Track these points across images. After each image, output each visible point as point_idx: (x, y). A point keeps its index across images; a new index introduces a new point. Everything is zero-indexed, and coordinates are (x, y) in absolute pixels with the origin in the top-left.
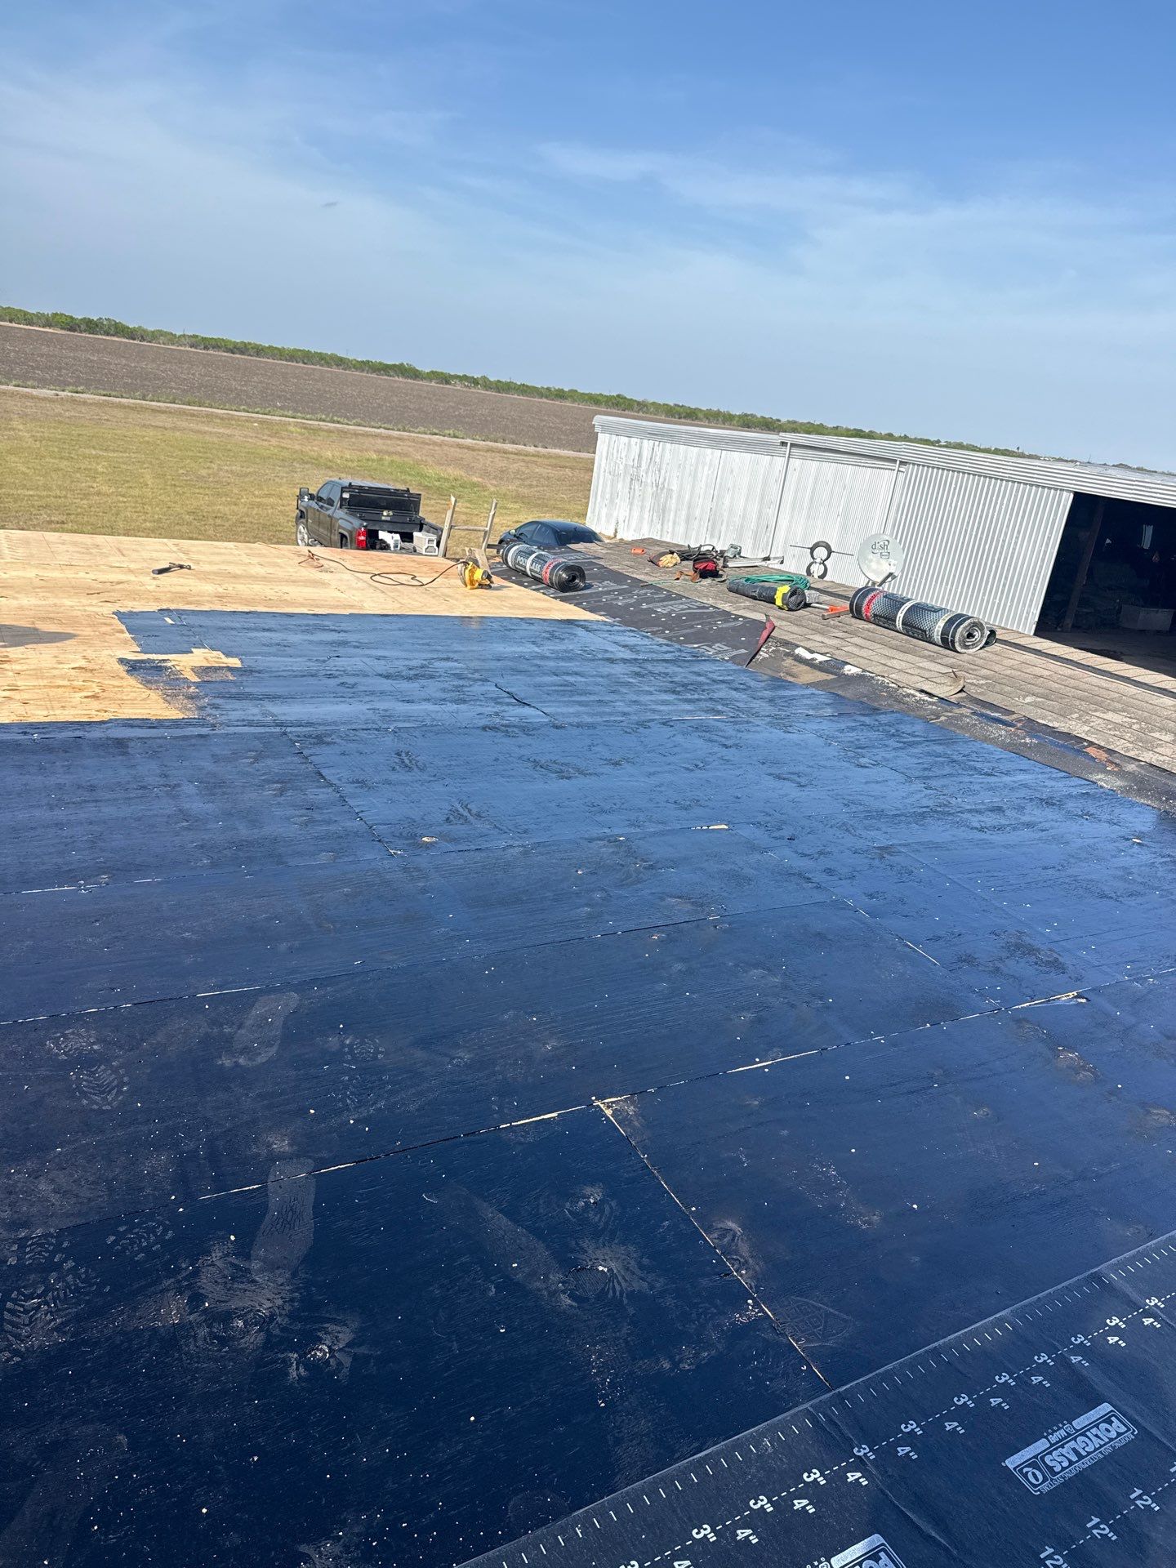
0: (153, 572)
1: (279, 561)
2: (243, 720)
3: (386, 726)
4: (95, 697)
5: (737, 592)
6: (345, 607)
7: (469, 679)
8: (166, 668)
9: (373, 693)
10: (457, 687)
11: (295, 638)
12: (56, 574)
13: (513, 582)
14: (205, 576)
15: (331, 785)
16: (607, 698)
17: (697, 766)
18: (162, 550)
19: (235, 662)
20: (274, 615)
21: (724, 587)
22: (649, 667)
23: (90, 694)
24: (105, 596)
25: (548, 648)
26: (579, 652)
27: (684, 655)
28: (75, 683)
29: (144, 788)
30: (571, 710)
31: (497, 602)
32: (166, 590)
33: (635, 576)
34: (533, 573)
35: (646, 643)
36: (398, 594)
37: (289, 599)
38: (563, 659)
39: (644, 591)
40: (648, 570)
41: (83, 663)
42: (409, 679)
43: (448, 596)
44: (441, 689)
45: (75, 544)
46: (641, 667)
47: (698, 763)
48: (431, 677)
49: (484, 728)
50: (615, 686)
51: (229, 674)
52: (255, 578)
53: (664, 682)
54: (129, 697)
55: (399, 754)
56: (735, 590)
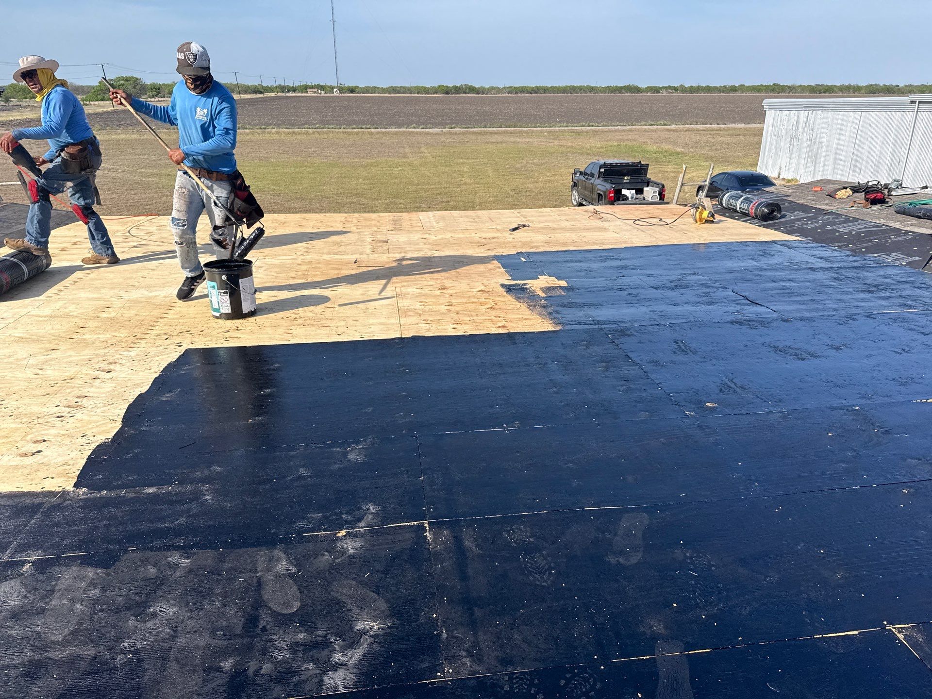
0: (510, 230)
1: (577, 217)
2: (575, 321)
3: (664, 323)
4: (492, 308)
5: (904, 213)
6: (621, 243)
7: (713, 287)
8: (527, 289)
9: (650, 300)
10: (706, 293)
11: (595, 266)
12: (461, 235)
13: (727, 217)
14: (537, 230)
15: (636, 364)
16: (817, 298)
17: (904, 350)
18: (513, 217)
19: (563, 283)
20: (580, 251)
21: (892, 211)
22: (844, 272)
23: (489, 306)
24: (487, 247)
25: (763, 262)
26: (787, 264)
27: (869, 262)
28: (480, 300)
29: (527, 365)
30: (792, 307)
31: (719, 232)
32: (518, 241)
33: (817, 206)
34: (742, 210)
35: (836, 255)
36: (653, 232)
37: (587, 241)
38: (776, 270)
39: (827, 217)
40: (827, 201)
41: (482, 288)
42: (672, 289)
43: (685, 230)
44: (695, 295)
45: (467, 217)
46: (838, 274)
47: (904, 347)
48: (687, 287)
49: (732, 322)
50: (822, 288)
51: (561, 291)
52: (565, 229)
53: (859, 284)
54: (510, 308)
55: (676, 342)
56: (902, 212)
